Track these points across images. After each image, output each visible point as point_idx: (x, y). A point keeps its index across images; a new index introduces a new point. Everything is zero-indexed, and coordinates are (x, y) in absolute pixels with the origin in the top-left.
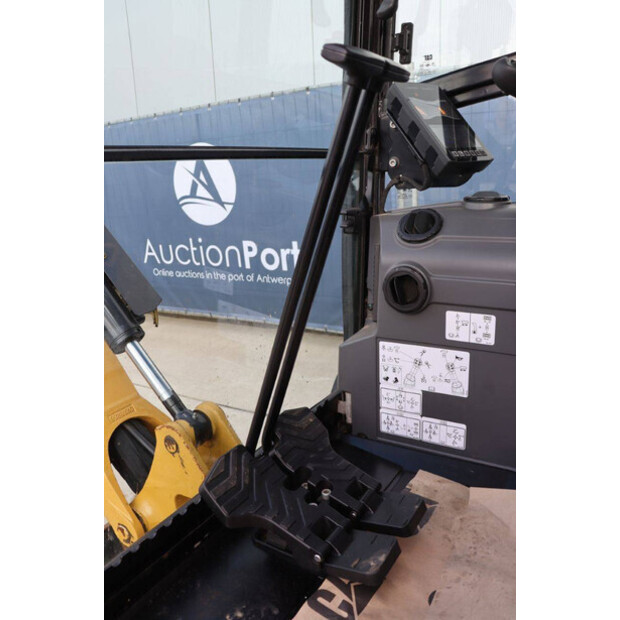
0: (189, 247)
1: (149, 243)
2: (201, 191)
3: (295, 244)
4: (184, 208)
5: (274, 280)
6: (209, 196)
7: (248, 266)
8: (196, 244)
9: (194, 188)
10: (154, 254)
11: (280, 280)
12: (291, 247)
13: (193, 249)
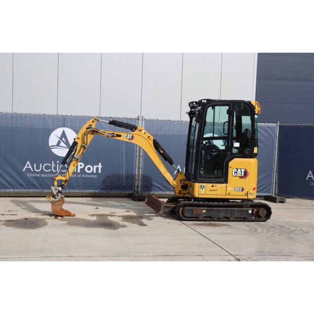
0: (51, 164)
1: (28, 163)
2: (62, 144)
3: (100, 164)
4: (52, 150)
6: (65, 146)
7: (79, 171)
8: (55, 163)
9: (59, 143)
10: (30, 167)
11: (92, 176)
12: (98, 165)
13: (53, 165)
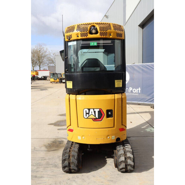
3: (140, 88)
5: (135, 94)
7: (130, 92)
11: (136, 94)
12: (139, 88)
